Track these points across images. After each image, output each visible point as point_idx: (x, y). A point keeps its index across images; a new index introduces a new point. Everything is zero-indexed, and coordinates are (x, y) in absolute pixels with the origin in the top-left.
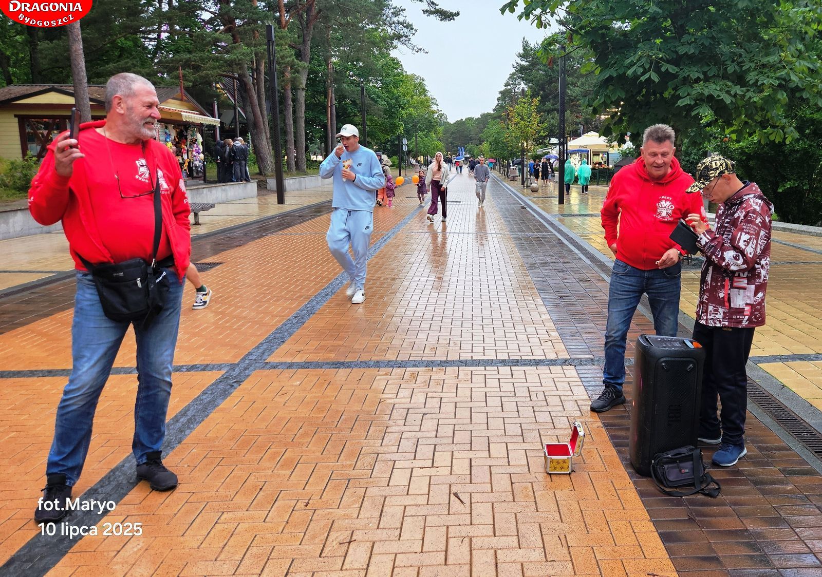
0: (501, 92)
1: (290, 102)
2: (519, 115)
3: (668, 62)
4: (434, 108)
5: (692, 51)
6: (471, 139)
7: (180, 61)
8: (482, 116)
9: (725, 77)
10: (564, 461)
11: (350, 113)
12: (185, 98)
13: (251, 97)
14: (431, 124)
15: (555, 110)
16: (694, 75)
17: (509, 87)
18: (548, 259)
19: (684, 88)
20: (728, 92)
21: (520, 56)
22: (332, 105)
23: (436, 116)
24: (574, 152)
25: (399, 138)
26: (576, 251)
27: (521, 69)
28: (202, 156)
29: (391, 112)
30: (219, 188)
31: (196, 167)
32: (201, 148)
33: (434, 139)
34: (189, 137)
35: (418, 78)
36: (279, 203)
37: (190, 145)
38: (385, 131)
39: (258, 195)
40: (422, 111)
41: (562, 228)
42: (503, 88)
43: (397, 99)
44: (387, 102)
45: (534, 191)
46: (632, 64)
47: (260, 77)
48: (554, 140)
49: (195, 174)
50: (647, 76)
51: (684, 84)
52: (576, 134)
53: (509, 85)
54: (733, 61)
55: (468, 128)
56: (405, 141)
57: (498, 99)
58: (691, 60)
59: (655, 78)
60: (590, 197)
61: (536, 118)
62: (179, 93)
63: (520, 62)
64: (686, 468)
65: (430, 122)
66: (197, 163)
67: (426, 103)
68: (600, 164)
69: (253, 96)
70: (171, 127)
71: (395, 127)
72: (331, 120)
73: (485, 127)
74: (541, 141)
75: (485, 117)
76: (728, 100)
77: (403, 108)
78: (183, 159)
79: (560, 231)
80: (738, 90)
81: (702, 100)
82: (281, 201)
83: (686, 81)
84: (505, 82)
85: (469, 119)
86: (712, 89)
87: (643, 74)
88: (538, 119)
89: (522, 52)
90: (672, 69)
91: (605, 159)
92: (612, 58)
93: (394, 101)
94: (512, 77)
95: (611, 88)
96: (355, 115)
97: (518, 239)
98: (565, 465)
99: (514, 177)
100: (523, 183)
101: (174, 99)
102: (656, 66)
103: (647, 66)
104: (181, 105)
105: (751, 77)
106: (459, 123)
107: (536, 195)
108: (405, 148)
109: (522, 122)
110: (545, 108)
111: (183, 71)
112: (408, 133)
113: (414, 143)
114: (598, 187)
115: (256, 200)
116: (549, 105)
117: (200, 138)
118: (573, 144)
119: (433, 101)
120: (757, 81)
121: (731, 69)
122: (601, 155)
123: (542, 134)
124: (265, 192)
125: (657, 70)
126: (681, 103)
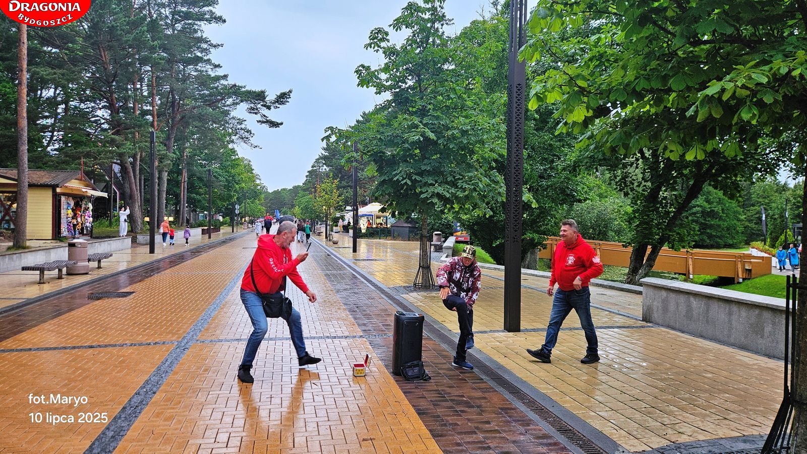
0: (309, 172)
1: (157, 180)
2: (324, 191)
3: (416, 174)
4: (258, 182)
5: (429, 168)
6: (285, 204)
7: (82, 153)
8: (293, 187)
9: (447, 183)
10: (362, 370)
11: (197, 186)
12: (83, 179)
13: (129, 177)
14: (256, 193)
15: (349, 186)
16: (430, 182)
17: (315, 168)
18: (348, 287)
19: (425, 188)
20: (448, 191)
21: (324, 149)
22: (184, 182)
23: (259, 187)
24: (363, 216)
25: (233, 205)
26: (366, 282)
27: (324, 158)
28: (91, 219)
29: (228, 187)
30: (106, 242)
31: (86, 227)
32: (91, 213)
33: (259, 206)
34: (83, 206)
35: (246, 160)
36: (150, 253)
37: (84, 211)
38: (222, 199)
39: (132, 247)
40: (250, 185)
41: (356, 268)
42: (310, 169)
43: (233, 177)
44: (226, 179)
45: (335, 243)
46: (397, 174)
47: (136, 163)
48: (348, 208)
49: (85, 232)
50: (405, 181)
51: (425, 186)
52: (364, 204)
53: (315, 167)
54: (451, 175)
55: (283, 196)
56: (237, 207)
57: (307, 176)
58: (429, 173)
59: (409, 183)
60: (374, 248)
61: (336, 193)
62: (80, 175)
63: (324, 153)
64: (416, 370)
65: (255, 192)
66: (88, 224)
67: (253, 178)
68: (381, 224)
69: (131, 177)
70: (71, 198)
71: (231, 197)
72: (184, 191)
73: (296, 196)
74: (340, 209)
75: (296, 188)
76: (448, 195)
77: (237, 184)
78: (77, 221)
79: (355, 270)
80: (453, 190)
81: (434, 195)
82: (152, 251)
83: (426, 184)
84: (312, 164)
85: (284, 189)
86: (439, 189)
87: (402, 180)
88: (337, 194)
89: (325, 146)
90: (418, 178)
91: (384, 221)
92: (386, 170)
93: (231, 178)
94: (317, 161)
95: (385, 186)
96: (200, 188)
97: (327, 275)
98: (363, 372)
99: (319, 233)
100: (326, 238)
101: (76, 179)
102: (409, 176)
103: (405, 176)
104: (80, 183)
105: (460, 183)
106: (276, 193)
107: (336, 246)
108: (237, 212)
109: (327, 196)
110: (342, 185)
111: (84, 160)
112: (239, 201)
113: (243, 208)
114: (381, 240)
115: (129, 251)
116: (344, 183)
117: (90, 206)
118: (362, 210)
119: (256, 177)
120: (462, 186)
121: (449, 179)
122: (382, 218)
123: (340, 203)
124: (135, 245)
125: (410, 179)
126: (423, 196)
